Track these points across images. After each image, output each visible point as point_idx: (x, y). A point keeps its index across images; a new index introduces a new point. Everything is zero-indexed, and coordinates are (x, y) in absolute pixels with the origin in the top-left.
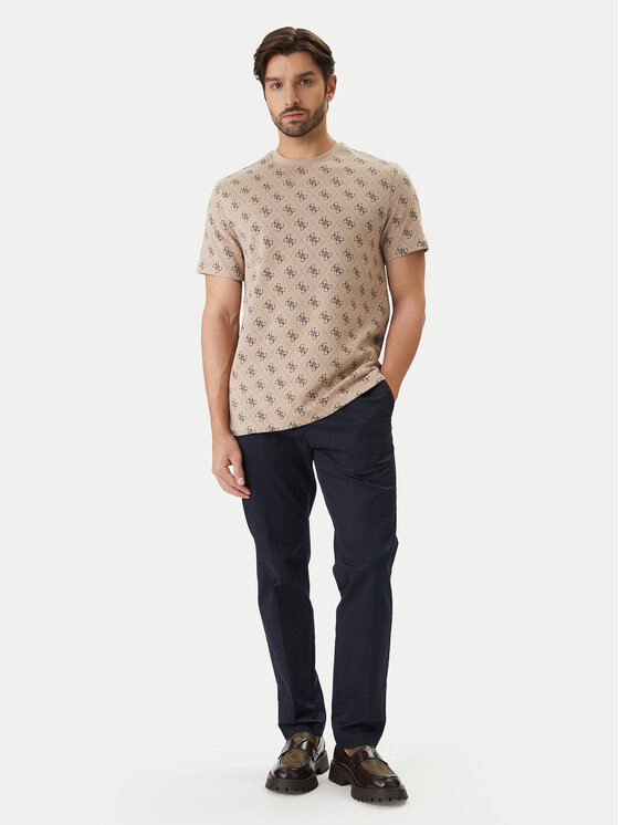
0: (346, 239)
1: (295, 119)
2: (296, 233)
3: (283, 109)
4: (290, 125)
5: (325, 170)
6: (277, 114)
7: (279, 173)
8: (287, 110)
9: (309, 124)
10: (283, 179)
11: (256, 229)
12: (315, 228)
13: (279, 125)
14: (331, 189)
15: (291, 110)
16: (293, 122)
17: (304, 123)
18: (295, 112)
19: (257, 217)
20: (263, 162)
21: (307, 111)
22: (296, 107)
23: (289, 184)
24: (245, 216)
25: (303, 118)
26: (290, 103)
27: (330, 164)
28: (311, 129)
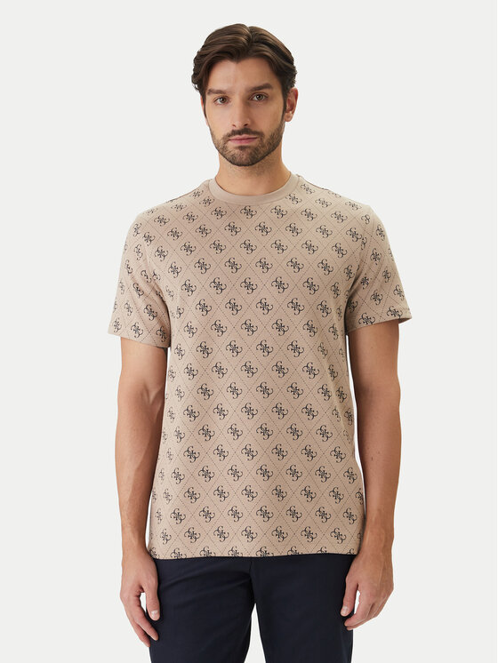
0: (307, 307)
1: (244, 144)
2: (242, 297)
3: (229, 130)
4: (237, 151)
5: (279, 212)
6: (220, 136)
7: (219, 213)
8: (234, 133)
9: (262, 151)
10: (225, 221)
11: (188, 288)
12: (268, 292)
13: (222, 151)
14: (287, 239)
15: (239, 133)
16: (241, 148)
17: (256, 149)
18: (244, 136)
19: (190, 274)
20: (196, 194)
21: (261, 134)
22: (245, 130)
23: (233, 229)
24: (175, 270)
25: (254, 143)
26: (239, 125)
27: (286, 205)
28: (263, 158)
